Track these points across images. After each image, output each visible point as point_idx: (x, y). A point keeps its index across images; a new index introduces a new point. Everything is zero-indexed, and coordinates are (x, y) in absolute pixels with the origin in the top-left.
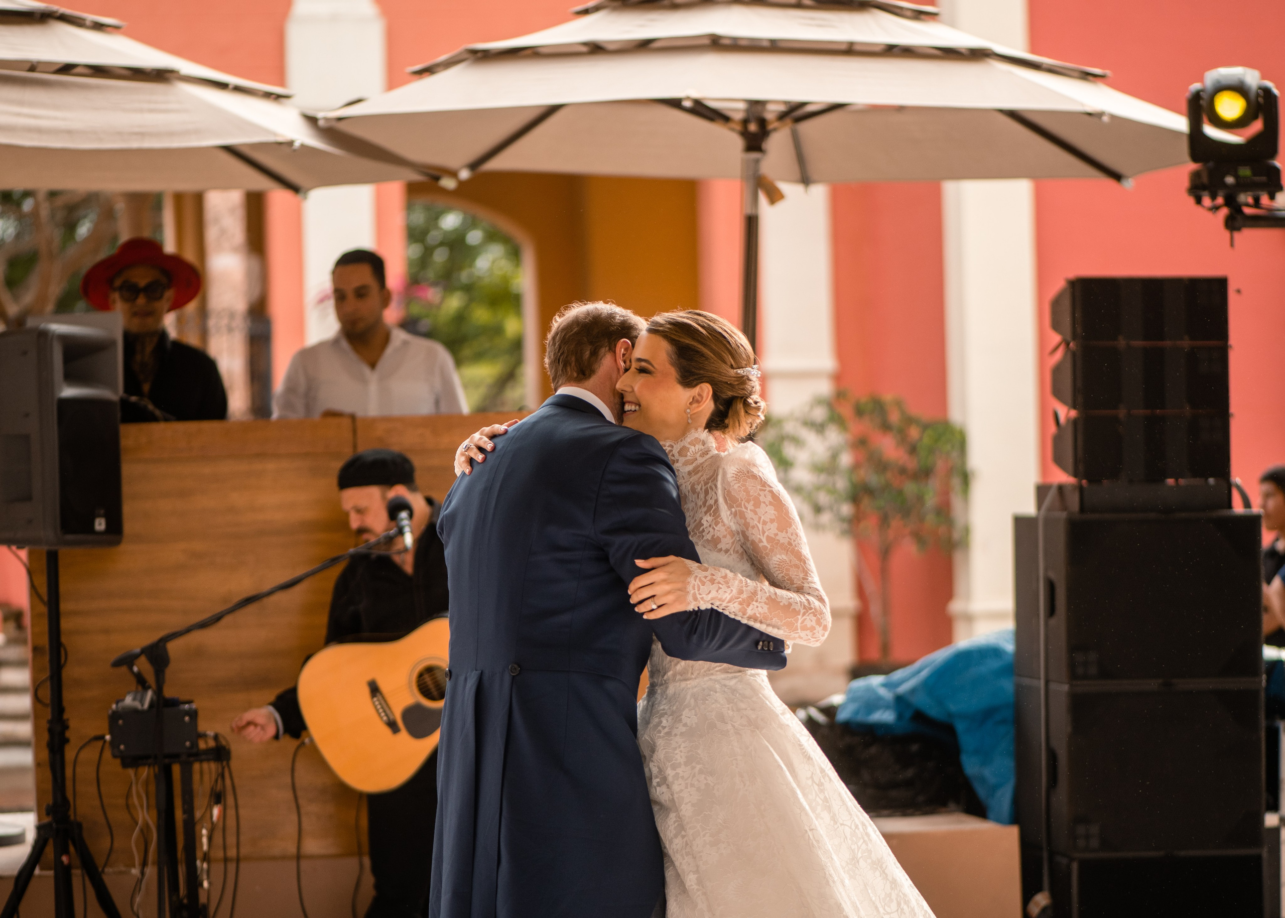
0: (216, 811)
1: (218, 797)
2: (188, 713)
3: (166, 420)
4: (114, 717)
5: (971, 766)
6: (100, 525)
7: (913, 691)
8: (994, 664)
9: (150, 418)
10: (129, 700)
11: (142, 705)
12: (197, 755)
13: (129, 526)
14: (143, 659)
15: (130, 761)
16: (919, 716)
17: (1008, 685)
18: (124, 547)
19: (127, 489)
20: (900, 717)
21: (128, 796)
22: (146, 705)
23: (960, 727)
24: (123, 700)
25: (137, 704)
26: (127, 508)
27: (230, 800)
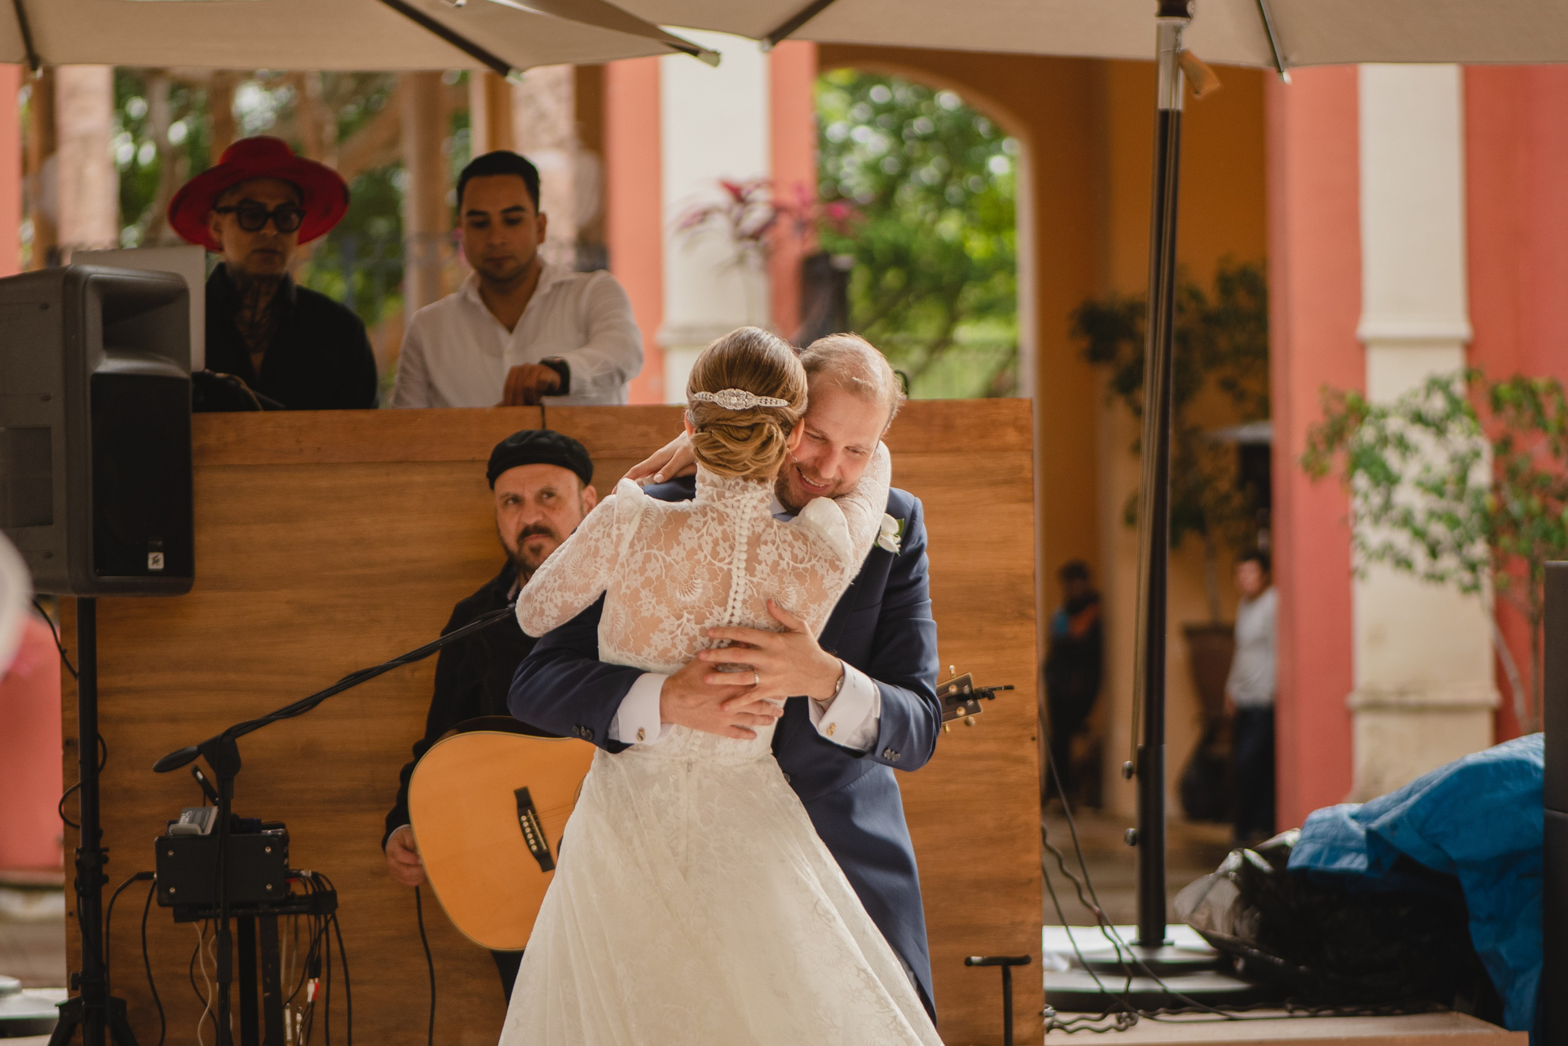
0: (311, 988)
1: (313, 967)
2: (268, 841)
3: (268, 407)
4: (164, 844)
5: (1482, 938)
6: (156, 562)
7: (1394, 825)
8: (1518, 787)
9: (246, 405)
10: (184, 821)
11: (203, 831)
12: (289, 904)
13: (204, 565)
14: (201, 761)
15: (185, 912)
16: (1404, 863)
17: (1536, 817)
18: (195, 594)
19: (202, 509)
20: (1373, 864)
21: (194, 961)
22: (208, 831)
23: (1467, 881)
24: (176, 822)
25: (196, 828)
26: (203, 538)
27: (337, 972)
